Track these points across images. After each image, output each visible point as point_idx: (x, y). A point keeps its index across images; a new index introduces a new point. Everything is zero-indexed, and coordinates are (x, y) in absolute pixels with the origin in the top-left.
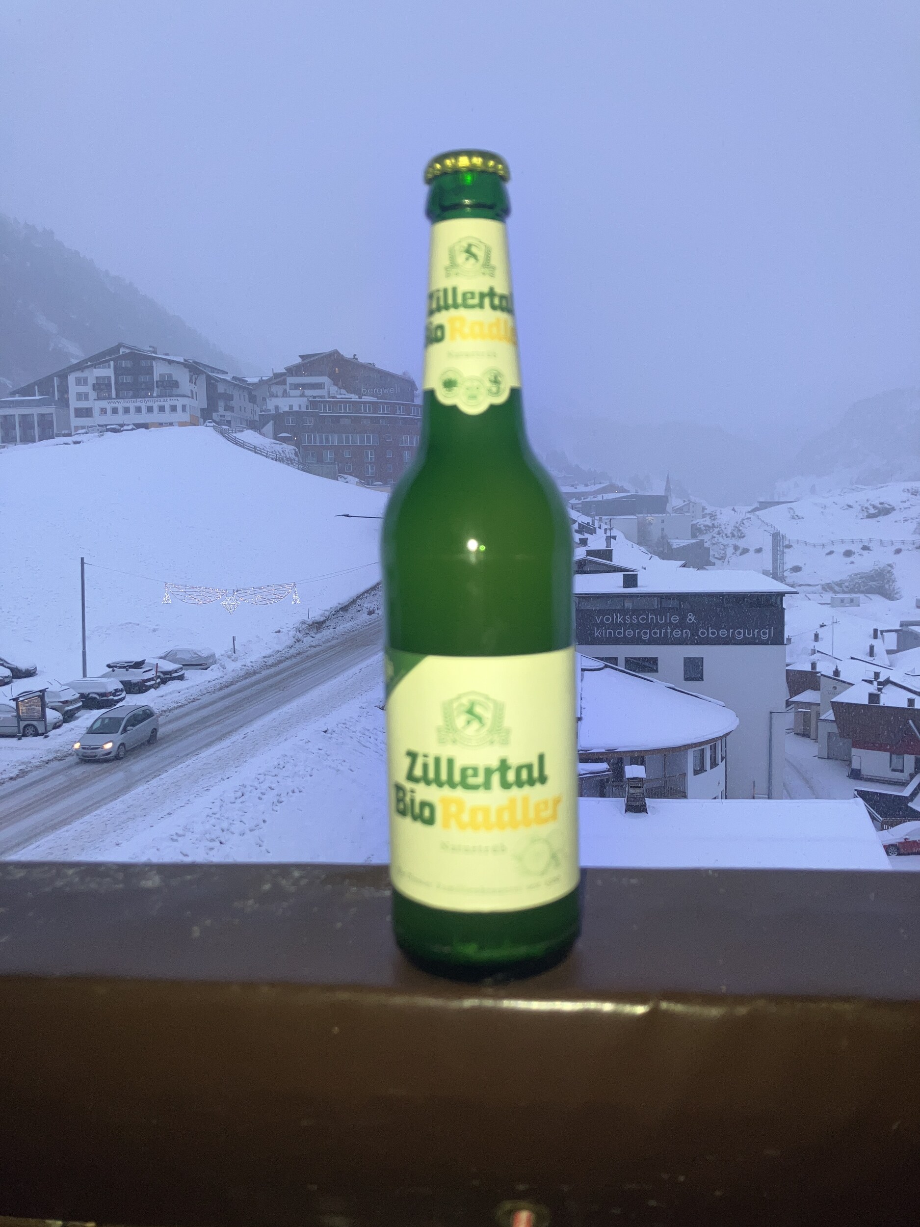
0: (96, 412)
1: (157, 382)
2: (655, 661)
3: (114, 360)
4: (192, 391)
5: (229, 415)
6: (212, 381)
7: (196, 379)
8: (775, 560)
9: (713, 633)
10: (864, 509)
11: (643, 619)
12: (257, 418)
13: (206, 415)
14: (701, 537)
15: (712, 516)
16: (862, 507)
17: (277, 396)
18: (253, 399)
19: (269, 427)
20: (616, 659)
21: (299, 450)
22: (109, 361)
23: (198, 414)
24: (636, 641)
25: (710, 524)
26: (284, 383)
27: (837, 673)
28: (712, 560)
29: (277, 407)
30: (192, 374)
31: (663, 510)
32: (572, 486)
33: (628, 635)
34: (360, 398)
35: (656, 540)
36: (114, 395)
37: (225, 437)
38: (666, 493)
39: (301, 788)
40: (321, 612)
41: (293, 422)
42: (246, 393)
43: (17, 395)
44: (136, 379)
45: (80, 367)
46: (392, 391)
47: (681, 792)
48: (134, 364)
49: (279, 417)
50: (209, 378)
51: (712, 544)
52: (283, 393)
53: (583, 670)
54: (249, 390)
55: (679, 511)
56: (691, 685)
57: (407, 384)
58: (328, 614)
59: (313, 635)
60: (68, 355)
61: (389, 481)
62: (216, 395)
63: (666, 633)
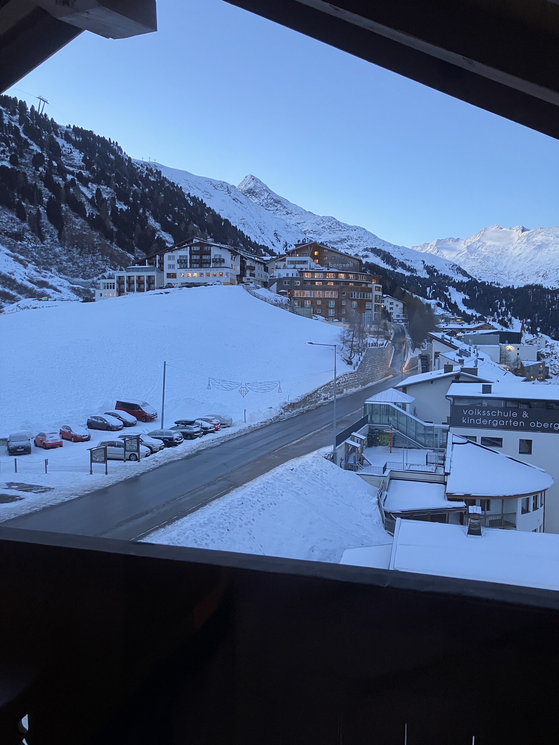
0: (178, 275)
1: (213, 259)
2: (500, 440)
3: (190, 246)
4: (232, 265)
5: (252, 279)
6: (244, 259)
7: (234, 258)
9: (539, 425)
11: (494, 414)
12: (268, 281)
13: (240, 279)
14: (543, 360)
15: (552, 347)
17: (280, 268)
18: (266, 270)
19: (274, 287)
20: (476, 437)
21: (291, 300)
22: (186, 247)
23: (235, 278)
24: (490, 427)
25: (550, 352)
26: (284, 260)
28: (550, 375)
29: (279, 275)
30: (232, 255)
31: (519, 342)
32: (460, 324)
33: (484, 423)
34: (328, 269)
35: (512, 362)
36: (189, 266)
37: (249, 292)
38: (521, 330)
39: (276, 502)
40: (295, 397)
41: (288, 283)
42: (262, 266)
43: (136, 265)
44: (201, 258)
45: (171, 250)
46: (348, 265)
47: (513, 524)
48: (201, 249)
49: (280, 281)
50: (242, 257)
51: (551, 365)
52: (284, 266)
53: (453, 443)
54: (265, 264)
55: (530, 343)
56: (524, 458)
57: (357, 262)
58: (299, 398)
59: (290, 411)
60: (165, 242)
61: (343, 319)
62: (245, 267)
63: (508, 423)
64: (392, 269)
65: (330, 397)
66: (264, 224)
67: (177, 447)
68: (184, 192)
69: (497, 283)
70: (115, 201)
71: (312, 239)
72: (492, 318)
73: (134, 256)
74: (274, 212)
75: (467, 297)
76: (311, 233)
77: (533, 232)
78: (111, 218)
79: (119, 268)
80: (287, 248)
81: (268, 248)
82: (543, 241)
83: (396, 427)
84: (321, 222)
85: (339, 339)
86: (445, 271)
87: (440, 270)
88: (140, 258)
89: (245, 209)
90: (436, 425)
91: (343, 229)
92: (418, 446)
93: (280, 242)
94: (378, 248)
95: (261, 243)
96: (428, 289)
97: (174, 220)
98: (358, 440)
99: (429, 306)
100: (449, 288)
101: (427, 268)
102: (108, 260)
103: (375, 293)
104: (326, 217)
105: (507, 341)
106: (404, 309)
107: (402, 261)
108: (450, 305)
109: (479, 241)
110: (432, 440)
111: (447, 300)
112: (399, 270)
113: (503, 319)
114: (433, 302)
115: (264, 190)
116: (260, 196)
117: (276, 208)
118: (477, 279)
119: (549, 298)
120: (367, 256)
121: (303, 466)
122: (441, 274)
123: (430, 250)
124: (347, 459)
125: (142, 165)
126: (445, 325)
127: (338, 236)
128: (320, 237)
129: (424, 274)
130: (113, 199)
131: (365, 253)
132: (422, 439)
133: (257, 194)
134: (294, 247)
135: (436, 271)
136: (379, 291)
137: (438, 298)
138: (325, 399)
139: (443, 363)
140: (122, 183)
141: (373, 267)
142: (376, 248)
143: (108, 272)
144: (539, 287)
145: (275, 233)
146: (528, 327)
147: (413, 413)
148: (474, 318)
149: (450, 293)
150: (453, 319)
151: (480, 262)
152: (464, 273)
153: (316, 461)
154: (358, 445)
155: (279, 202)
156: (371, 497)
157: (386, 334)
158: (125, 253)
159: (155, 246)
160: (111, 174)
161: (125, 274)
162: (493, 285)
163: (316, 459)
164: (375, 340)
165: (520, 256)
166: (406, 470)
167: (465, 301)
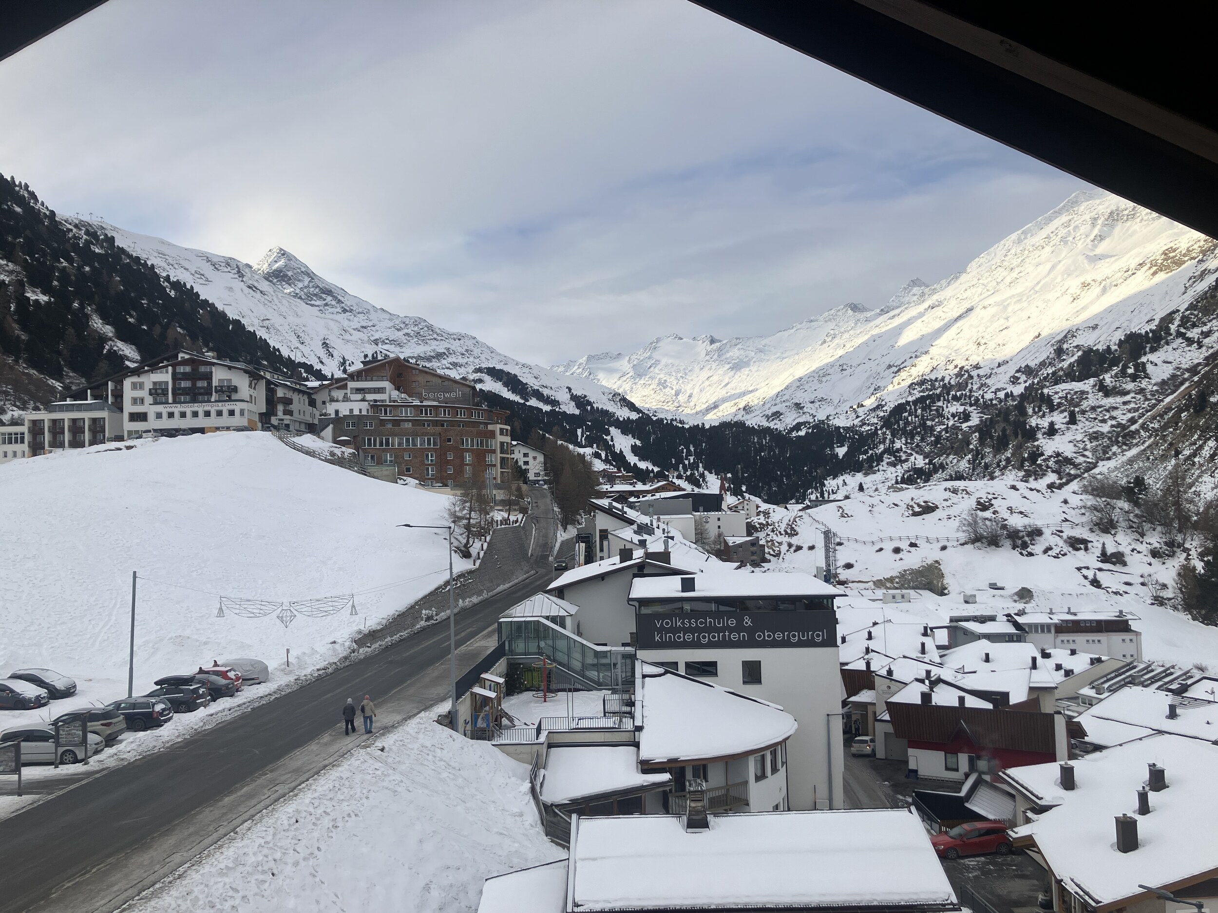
0: (151, 416)
1: (216, 387)
2: (714, 664)
3: (174, 366)
4: (251, 396)
5: (287, 419)
6: (272, 386)
7: (255, 384)
8: (827, 557)
9: (769, 636)
10: (909, 507)
11: (701, 623)
12: (316, 422)
13: (265, 421)
14: (755, 535)
15: (766, 514)
16: (908, 505)
17: (337, 401)
18: (312, 403)
19: (328, 431)
20: (677, 663)
21: (359, 453)
22: (166, 366)
23: (256, 418)
24: (696, 645)
25: (764, 522)
26: (345, 387)
27: (890, 672)
28: (767, 556)
29: (337, 412)
30: (251, 379)
31: (719, 509)
32: (631, 484)
33: (688, 639)
34: (421, 402)
35: (713, 538)
36: (170, 400)
37: (283, 441)
38: (721, 491)
39: (357, 812)
40: (378, 621)
41: (354, 424)
42: (306, 397)
43: (68, 399)
44: (194, 384)
45: (136, 372)
46: (453, 395)
47: (744, 800)
48: (193, 370)
49: (338, 421)
50: (269, 383)
51: (767, 542)
52: (344, 397)
53: (644, 676)
54: (309, 394)
55: (734, 509)
56: (751, 690)
57: (468, 389)
58: (384, 622)
59: (369, 645)
60: (123, 358)
61: (450, 482)
62: (275, 399)
63: (724, 636)
64: (522, 401)
65: (437, 615)
66: (303, 328)
67: (162, 728)
68: (158, 272)
69: (680, 420)
70: (24, 286)
71: (388, 353)
72: (676, 474)
73: (61, 383)
74: (321, 308)
75: (638, 443)
76: (386, 343)
77: (726, 344)
78: (16, 317)
79: (31, 404)
80: (345, 368)
81: (313, 367)
82: (741, 357)
83: (552, 658)
84: (403, 326)
85: (447, 516)
86: (602, 403)
87: (595, 402)
88: (74, 388)
89: (269, 304)
90: (614, 649)
91: (439, 338)
92: (588, 686)
93: (332, 357)
94: (498, 367)
95: (298, 358)
96: (579, 431)
97: (140, 321)
98: (490, 685)
99: (582, 457)
100: (610, 428)
101: (574, 398)
102: (9, 392)
103: (500, 438)
104: (410, 318)
105: (701, 509)
106: (545, 463)
107: (536, 388)
108: (614, 454)
109: (650, 358)
110: (610, 674)
111: (609, 448)
112: (533, 402)
113: (692, 474)
114: (588, 451)
115: (302, 272)
116: (297, 282)
117: (324, 302)
118: (651, 415)
119: (756, 441)
120: (480, 381)
121: (401, 741)
122: (598, 408)
123: (578, 371)
124: (474, 719)
125: (76, 226)
126: (608, 487)
127: (432, 348)
128: (401, 350)
129: (571, 409)
130: (20, 283)
131: (477, 376)
132: (593, 674)
133: (290, 279)
134: (358, 366)
135: (589, 403)
136: (507, 435)
137: (595, 445)
138: (429, 618)
139: (616, 546)
140: (36, 256)
141: (493, 399)
142: (494, 367)
143: (10, 413)
144: (740, 425)
145: (324, 343)
146: (730, 485)
147: (576, 632)
148: (652, 475)
149: (612, 437)
150: (619, 477)
151: (653, 389)
152: (632, 407)
153: (423, 730)
154: (492, 695)
155: (329, 292)
156: (519, 782)
157: (521, 503)
158: (45, 378)
159: (103, 366)
160: (15, 239)
161: (44, 416)
162: (674, 423)
163: (423, 726)
164: (506, 515)
165: (711, 379)
166: (573, 729)
167: (635, 449)
